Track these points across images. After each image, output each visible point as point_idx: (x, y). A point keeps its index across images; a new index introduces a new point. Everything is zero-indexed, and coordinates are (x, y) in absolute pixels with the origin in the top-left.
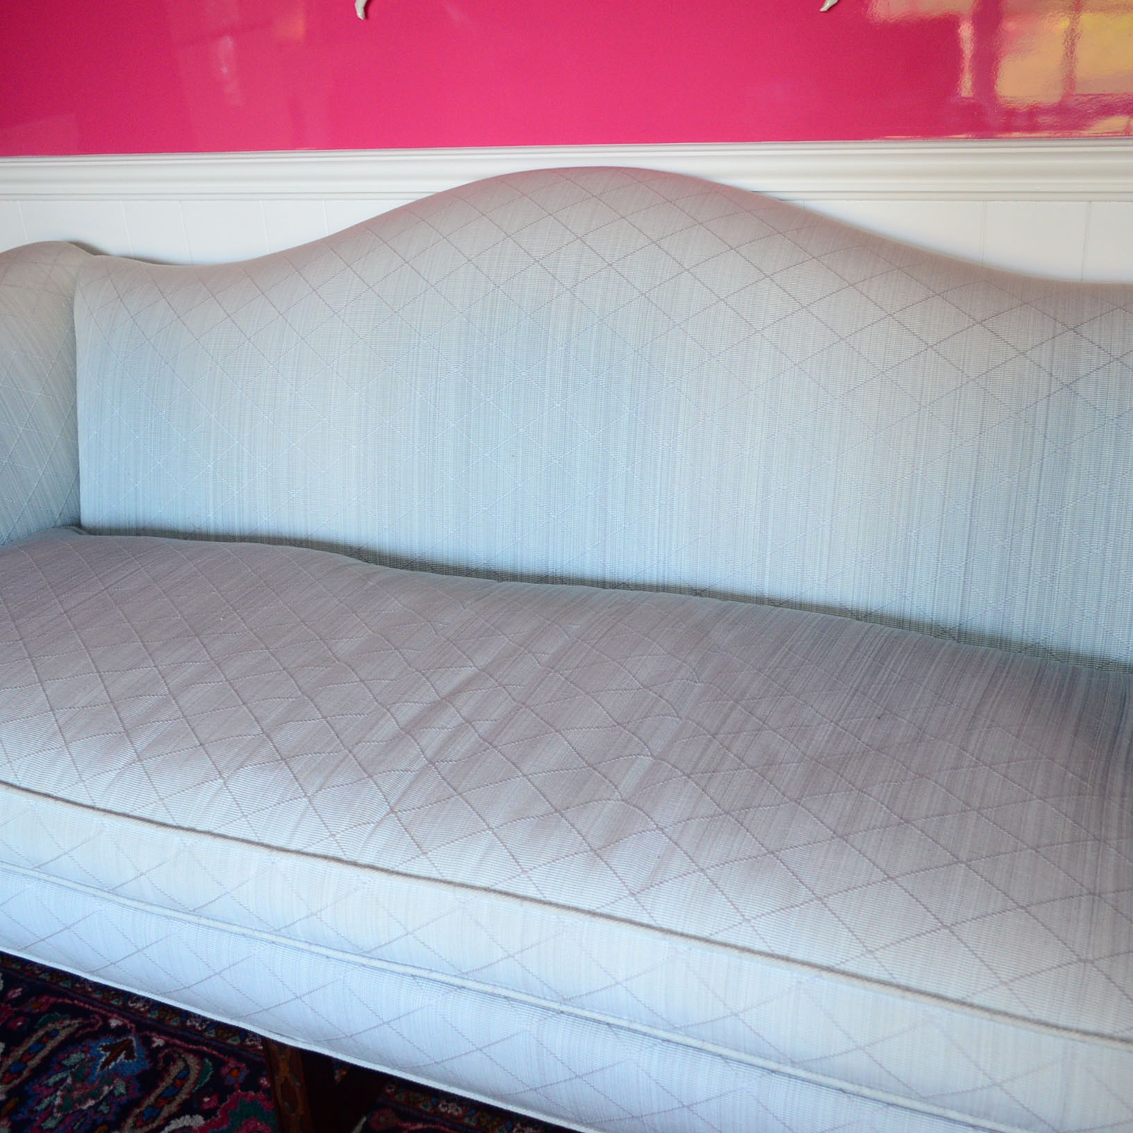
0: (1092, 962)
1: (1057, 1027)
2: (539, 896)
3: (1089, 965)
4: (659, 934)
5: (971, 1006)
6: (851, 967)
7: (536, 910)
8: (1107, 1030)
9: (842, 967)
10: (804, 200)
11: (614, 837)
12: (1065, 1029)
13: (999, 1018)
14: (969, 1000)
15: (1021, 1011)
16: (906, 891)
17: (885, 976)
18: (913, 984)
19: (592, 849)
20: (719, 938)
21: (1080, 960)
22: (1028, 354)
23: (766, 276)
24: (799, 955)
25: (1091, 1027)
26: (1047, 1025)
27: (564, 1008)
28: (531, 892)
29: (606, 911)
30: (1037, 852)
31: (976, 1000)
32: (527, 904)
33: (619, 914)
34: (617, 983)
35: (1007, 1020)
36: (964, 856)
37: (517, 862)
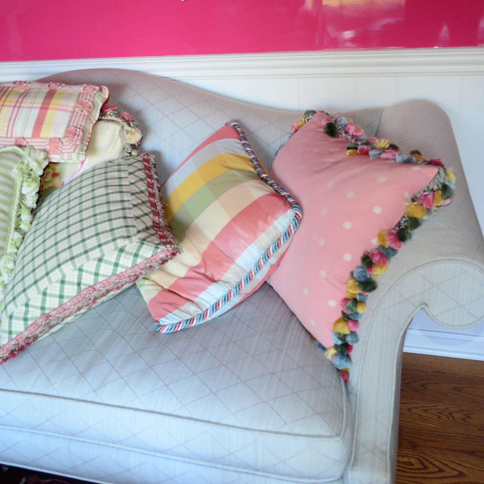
0: (267, 402)
1: (251, 430)
2: (57, 395)
3: (266, 403)
4: (103, 407)
5: (220, 424)
6: (176, 413)
7: (56, 401)
8: (270, 428)
9: (173, 413)
11: (89, 367)
12: (255, 430)
13: (230, 428)
14: (220, 422)
15: (239, 424)
16: (200, 379)
17: (189, 415)
18: (200, 417)
19: (80, 373)
20: (127, 405)
21: (262, 402)
23: (166, 116)
24: (157, 410)
25: (264, 428)
26: (247, 429)
27: (73, 438)
28: (55, 393)
29: (84, 398)
30: (254, 358)
31: (223, 422)
32: (52, 399)
33: (89, 399)
34: (90, 427)
35: (233, 429)
36: (224, 363)
37: (49, 381)
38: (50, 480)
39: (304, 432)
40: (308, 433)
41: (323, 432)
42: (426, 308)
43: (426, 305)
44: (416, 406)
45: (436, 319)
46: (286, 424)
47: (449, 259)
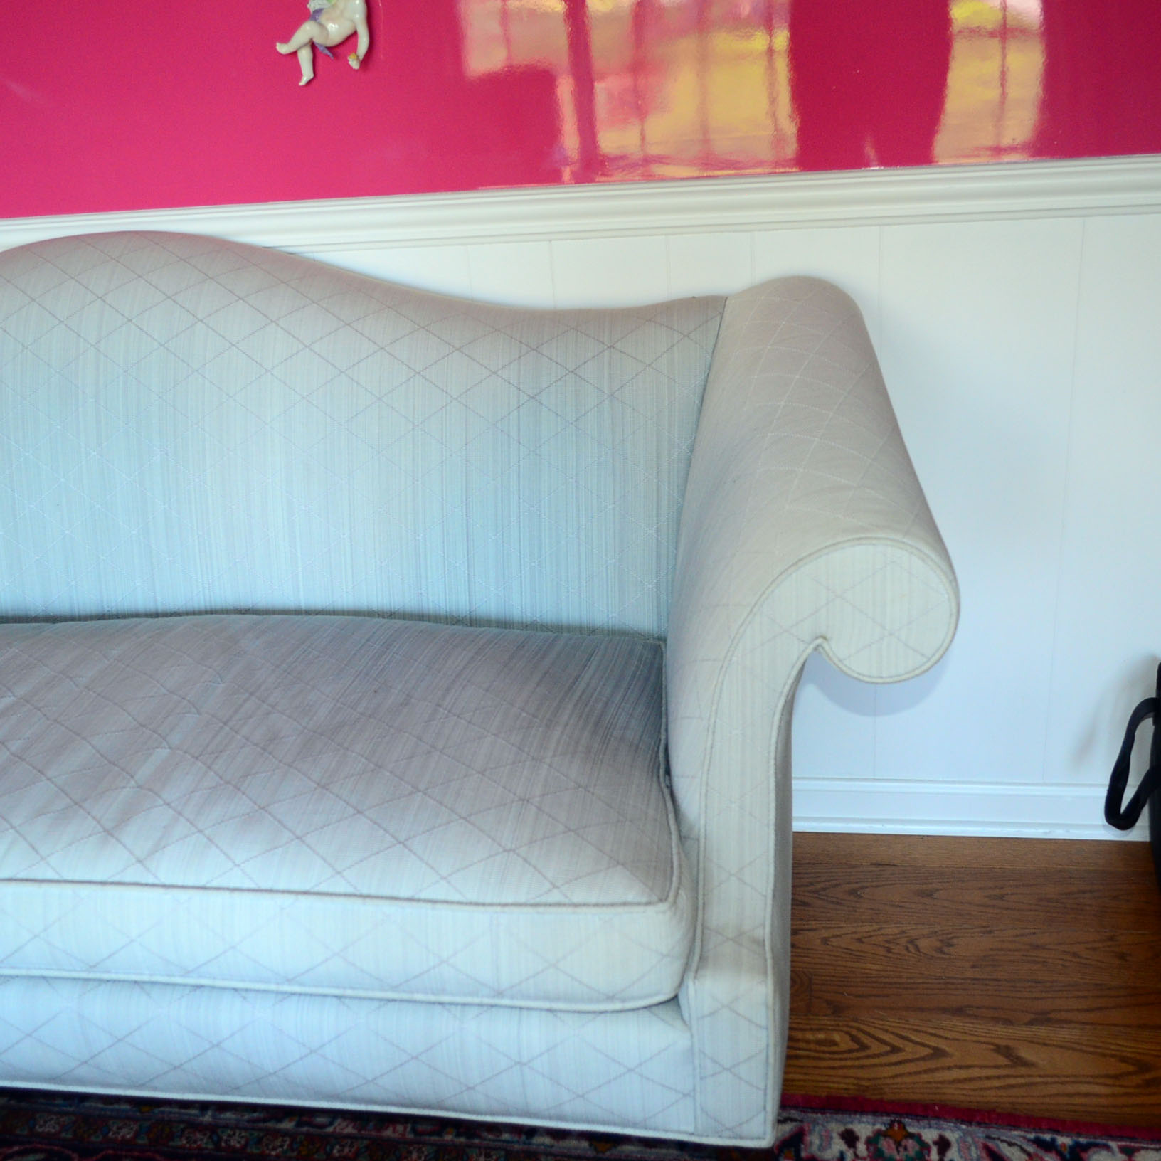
0: (514, 851)
1: (484, 905)
2: (56, 877)
3: (511, 853)
4: (161, 891)
5: (419, 900)
6: (323, 888)
7: (54, 889)
8: (522, 899)
9: (316, 889)
10: (312, 252)
11: (125, 817)
12: (491, 905)
13: (439, 906)
14: (417, 897)
15: (457, 897)
16: (371, 820)
17: (350, 890)
18: (373, 892)
19: (105, 830)
20: (215, 884)
21: (505, 850)
22: (499, 373)
23: (272, 321)
24: (281, 886)
25: (510, 900)
26: (477, 904)
27: (92, 976)
28: (50, 875)
29: (117, 879)
30: (483, 775)
31: (423, 896)
32: (45, 887)
33: (128, 879)
34: (132, 941)
35: (445, 906)
36: (422, 787)
37: (37, 852)
38: (22, 1148)
39: (593, 900)
40: (602, 900)
41: (631, 897)
42: (826, 645)
43: (824, 638)
44: (838, 933)
45: (846, 666)
46: (555, 887)
47: (860, 539)
